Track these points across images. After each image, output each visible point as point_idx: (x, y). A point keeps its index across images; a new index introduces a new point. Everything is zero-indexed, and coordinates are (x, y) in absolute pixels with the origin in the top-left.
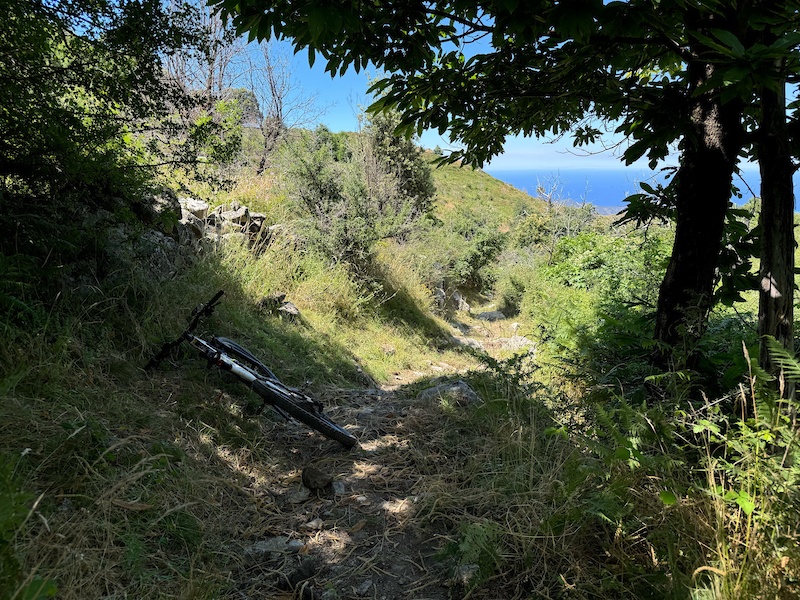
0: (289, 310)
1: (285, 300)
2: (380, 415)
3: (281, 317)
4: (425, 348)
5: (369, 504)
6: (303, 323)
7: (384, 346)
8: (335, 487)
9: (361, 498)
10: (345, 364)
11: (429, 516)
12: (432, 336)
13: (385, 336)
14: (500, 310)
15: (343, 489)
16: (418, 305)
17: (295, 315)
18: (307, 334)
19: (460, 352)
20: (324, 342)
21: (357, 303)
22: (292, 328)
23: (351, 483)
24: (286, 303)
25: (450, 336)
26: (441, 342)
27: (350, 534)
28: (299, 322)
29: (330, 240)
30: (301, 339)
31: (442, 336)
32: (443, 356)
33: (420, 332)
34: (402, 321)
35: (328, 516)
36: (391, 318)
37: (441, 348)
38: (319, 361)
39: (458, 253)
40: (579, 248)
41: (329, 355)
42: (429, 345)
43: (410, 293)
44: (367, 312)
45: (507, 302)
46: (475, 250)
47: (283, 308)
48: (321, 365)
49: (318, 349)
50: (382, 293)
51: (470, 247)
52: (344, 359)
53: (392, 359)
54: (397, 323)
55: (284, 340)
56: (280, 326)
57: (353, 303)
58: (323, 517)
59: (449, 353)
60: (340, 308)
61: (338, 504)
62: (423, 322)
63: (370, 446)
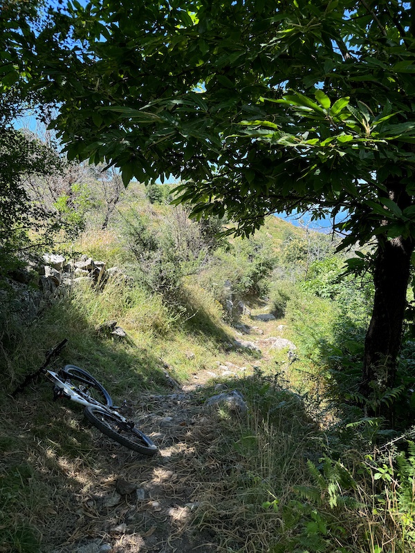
0: (118, 334)
1: (116, 326)
2: (177, 423)
3: (113, 339)
4: (216, 351)
5: (160, 509)
6: (128, 342)
7: (186, 353)
8: (138, 493)
9: (155, 504)
10: (157, 373)
11: (199, 525)
12: (222, 341)
13: (188, 345)
14: (272, 313)
15: (143, 496)
16: (212, 319)
17: (123, 337)
18: (131, 351)
19: (241, 353)
20: (142, 356)
21: (168, 322)
22: (120, 347)
23: (150, 490)
24: (117, 328)
25: (234, 340)
26: (228, 346)
27: (144, 539)
28: (126, 342)
29: (150, 278)
30: (126, 355)
31: (228, 341)
32: (229, 357)
33: (213, 339)
34: (200, 332)
35: (131, 520)
36: (192, 330)
37: (227, 350)
38: (138, 372)
39: (243, 271)
40: (326, 269)
41: (145, 366)
42: (219, 349)
43: (206, 310)
44: (176, 327)
45: (277, 307)
46: (255, 270)
47: (115, 332)
48: (140, 375)
49: (137, 362)
50: (186, 313)
51: (251, 267)
52: (156, 368)
53: (192, 362)
54: (197, 333)
55: (114, 357)
56: (112, 346)
57: (165, 322)
58: (128, 522)
59: (233, 354)
60: (156, 326)
61: (138, 510)
62: (215, 331)
63: (166, 453)
